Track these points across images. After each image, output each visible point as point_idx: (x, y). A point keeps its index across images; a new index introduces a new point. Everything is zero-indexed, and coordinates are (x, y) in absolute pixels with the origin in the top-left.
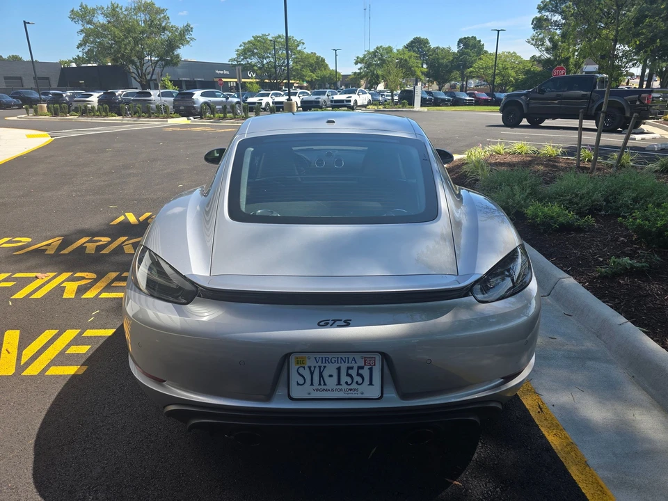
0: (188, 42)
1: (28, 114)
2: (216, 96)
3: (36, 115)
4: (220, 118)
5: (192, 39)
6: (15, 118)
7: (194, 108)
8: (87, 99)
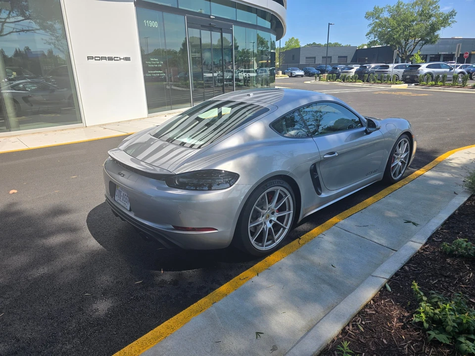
0: (449, 24)
1: (316, 80)
2: (440, 68)
3: (320, 80)
4: (432, 85)
5: (453, 22)
6: (309, 82)
7: (417, 77)
8: (349, 71)
